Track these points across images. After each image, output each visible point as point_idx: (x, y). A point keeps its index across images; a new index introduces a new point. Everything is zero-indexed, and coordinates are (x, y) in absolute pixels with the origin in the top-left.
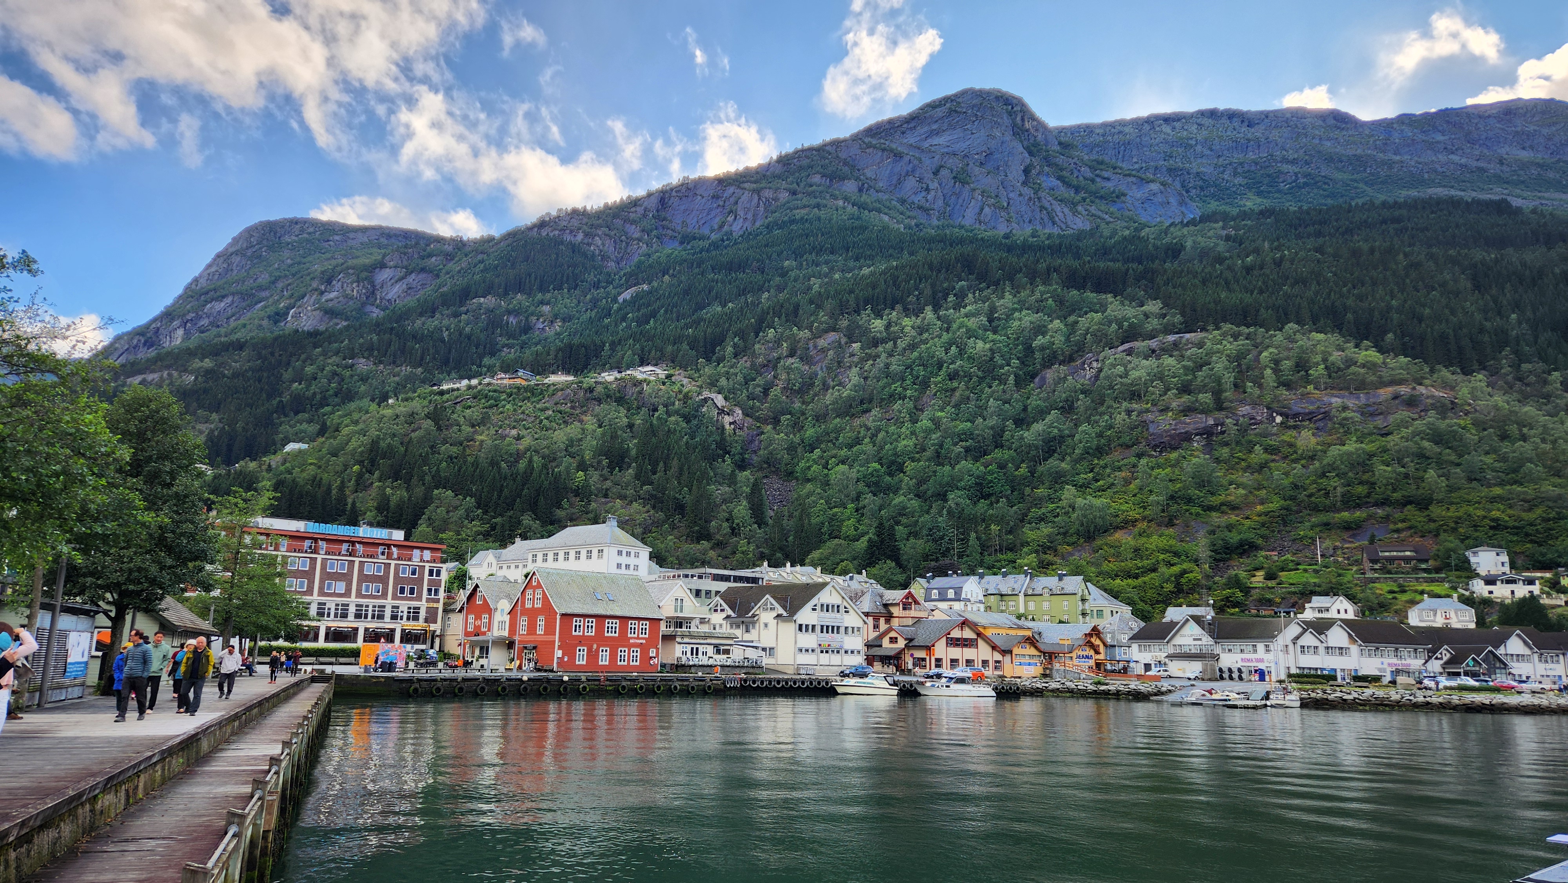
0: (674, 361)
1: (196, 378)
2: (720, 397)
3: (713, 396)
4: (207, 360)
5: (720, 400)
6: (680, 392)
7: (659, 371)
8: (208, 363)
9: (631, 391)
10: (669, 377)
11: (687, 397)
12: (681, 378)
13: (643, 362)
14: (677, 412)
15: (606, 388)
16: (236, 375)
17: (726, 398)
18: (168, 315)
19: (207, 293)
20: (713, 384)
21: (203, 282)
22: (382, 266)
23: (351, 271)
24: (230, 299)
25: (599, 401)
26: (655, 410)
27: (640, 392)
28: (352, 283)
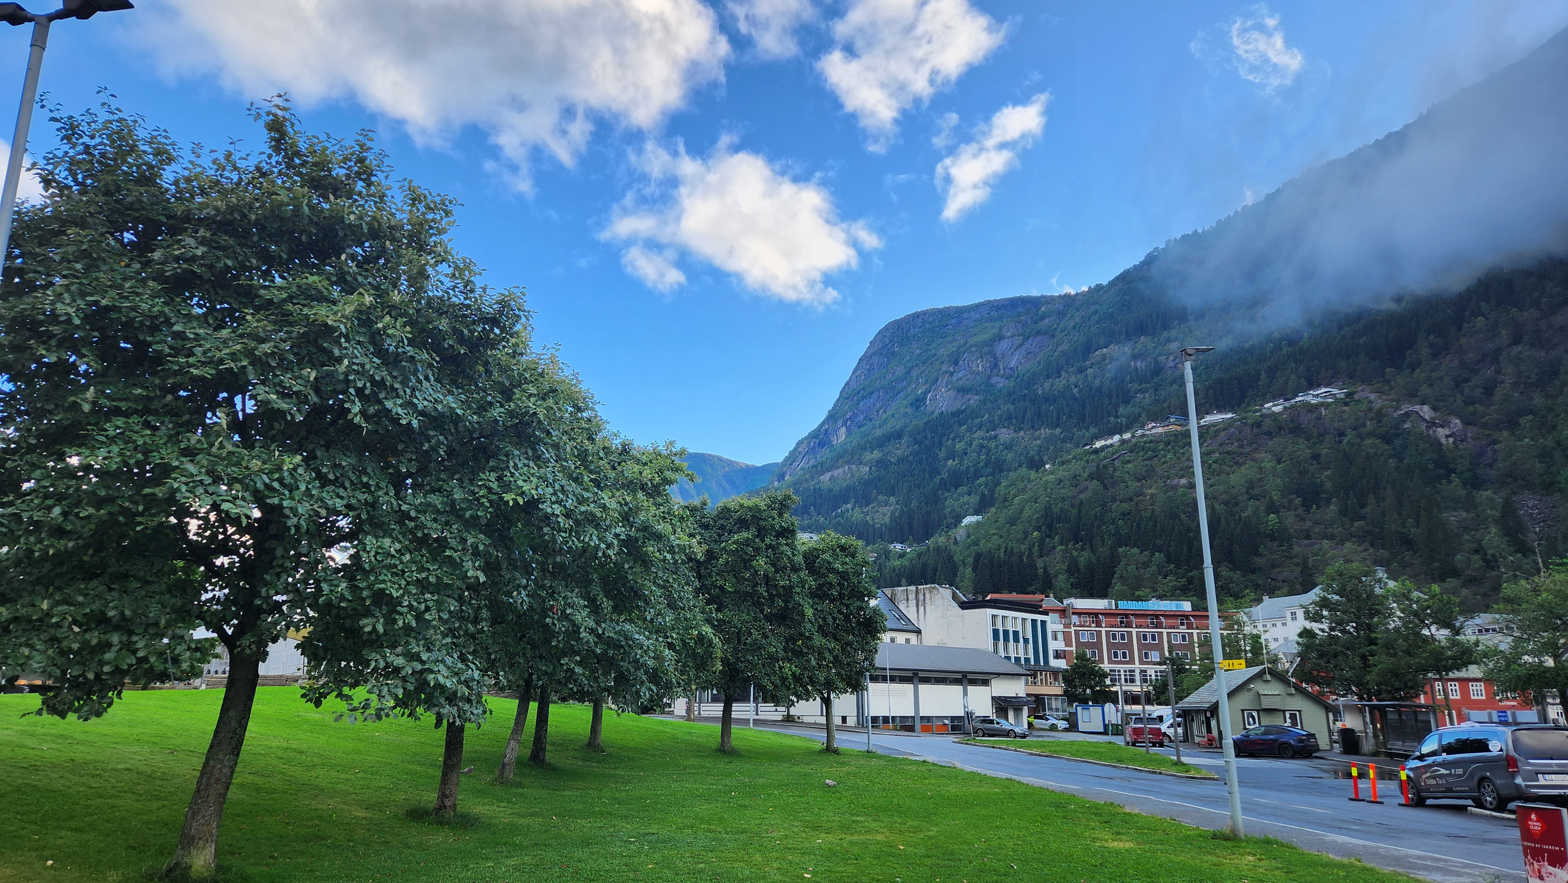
0: (1351, 377)
1: (871, 468)
2: (1426, 408)
3: (1417, 408)
4: (875, 451)
5: (1426, 411)
6: (1370, 410)
7: (1335, 391)
8: (877, 454)
9: (1306, 419)
10: (1349, 395)
11: (1380, 415)
12: (1366, 393)
13: (1312, 384)
14: (1372, 434)
15: (1275, 420)
16: (901, 461)
17: (1434, 409)
18: (832, 417)
19: (858, 393)
20: (1412, 395)
21: (854, 385)
22: (1001, 338)
23: (973, 349)
24: (876, 393)
25: (1270, 434)
26: (1342, 434)
27: (1319, 418)
28: (977, 359)
